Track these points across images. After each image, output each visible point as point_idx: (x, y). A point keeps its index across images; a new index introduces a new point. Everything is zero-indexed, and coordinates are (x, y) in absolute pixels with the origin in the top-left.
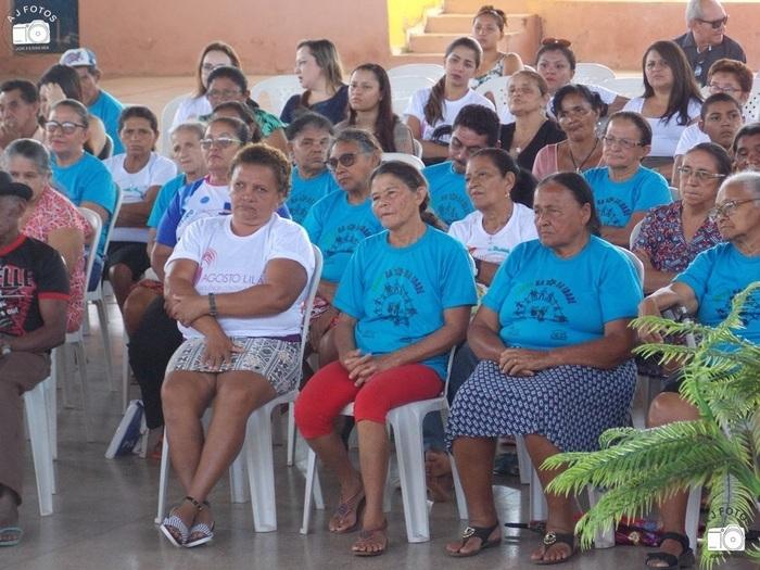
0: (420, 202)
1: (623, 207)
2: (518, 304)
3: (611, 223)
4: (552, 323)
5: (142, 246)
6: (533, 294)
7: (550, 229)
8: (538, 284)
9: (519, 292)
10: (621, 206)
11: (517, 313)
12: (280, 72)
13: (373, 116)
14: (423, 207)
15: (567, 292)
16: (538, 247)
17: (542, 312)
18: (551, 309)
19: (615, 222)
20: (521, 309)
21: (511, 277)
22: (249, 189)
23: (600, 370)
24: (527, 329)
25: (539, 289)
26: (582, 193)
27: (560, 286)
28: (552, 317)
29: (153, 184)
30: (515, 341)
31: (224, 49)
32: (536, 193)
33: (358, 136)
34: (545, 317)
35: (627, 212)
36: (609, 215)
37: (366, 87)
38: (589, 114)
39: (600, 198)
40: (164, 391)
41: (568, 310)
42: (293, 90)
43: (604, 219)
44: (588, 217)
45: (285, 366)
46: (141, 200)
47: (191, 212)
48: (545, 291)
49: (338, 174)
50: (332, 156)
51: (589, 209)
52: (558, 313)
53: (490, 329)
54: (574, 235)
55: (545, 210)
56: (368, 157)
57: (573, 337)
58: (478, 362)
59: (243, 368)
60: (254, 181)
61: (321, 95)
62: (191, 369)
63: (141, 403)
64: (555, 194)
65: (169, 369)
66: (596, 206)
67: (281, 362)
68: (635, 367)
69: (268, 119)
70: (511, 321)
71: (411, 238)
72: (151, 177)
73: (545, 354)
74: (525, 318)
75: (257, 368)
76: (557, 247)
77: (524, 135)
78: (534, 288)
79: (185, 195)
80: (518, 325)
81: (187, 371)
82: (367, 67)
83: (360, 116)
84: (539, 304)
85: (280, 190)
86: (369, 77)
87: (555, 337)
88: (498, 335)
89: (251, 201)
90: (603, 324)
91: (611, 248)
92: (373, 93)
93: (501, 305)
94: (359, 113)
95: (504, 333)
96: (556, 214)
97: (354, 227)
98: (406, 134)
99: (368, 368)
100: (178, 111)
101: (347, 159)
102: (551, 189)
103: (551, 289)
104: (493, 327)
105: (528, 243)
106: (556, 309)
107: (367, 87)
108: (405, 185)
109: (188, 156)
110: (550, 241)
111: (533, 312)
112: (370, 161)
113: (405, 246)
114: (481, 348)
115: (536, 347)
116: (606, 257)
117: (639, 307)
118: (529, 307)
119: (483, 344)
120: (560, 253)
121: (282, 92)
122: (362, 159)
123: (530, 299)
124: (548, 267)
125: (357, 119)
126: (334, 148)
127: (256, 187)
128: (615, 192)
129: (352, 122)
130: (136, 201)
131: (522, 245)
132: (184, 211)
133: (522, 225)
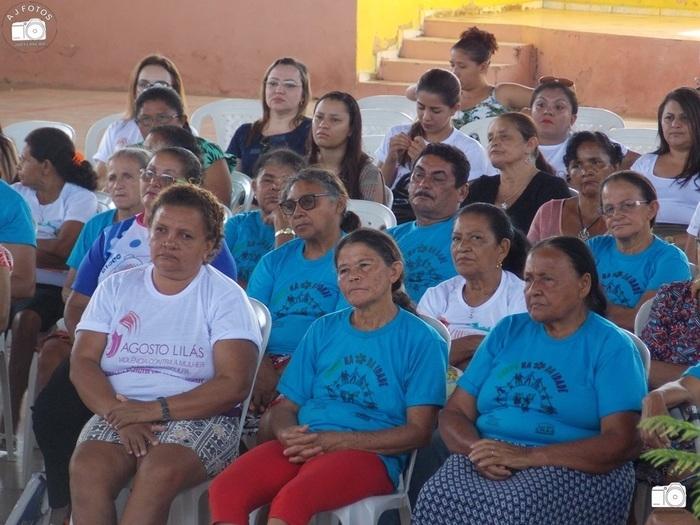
0: (394, 279)
1: (633, 283)
2: (500, 389)
3: (618, 302)
4: (538, 413)
5: (56, 291)
6: (518, 378)
7: (543, 300)
8: (524, 366)
9: (502, 376)
10: (631, 282)
11: (498, 399)
12: (225, 94)
13: (339, 154)
14: (396, 286)
15: (557, 379)
16: (526, 323)
17: (527, 400)
18: (538, 398)
19: (623, 301)
20: (503, 396)
21: (493, 356)
22: (171, 234)
23: (590, 475)
24: (508, 418)
25: (525, 373)
26: (583, 262)
27: (550, 370)
28: (539, 407)
29: (68, 218)
30: (492, 433)
31: (163, 64)
32: (529, 257)
33: (323, 176)
34: (531, 405)
35: (637, 289)
36: (616, 292)
37: (334, 119)
38: (606, 168)
39: (605, 272)
40: (73, 464)
41: (558, 400)
42: (242, 116)
43: (609, 296)
44: (587, 290)
45: (220, 442)
46: (54, 237)
47: (119, 256)
48: (531, 375)
49: (295, 218)
50: (289, 197)
51: (590, 282)
52: (546, 402)
53: (465, 415)
54: (570, 311)
55: (537, 278)
56: (332, 202)
57: (562, 432)
58: (448, 454)
59: (169, 440)
60: (177, 225)
61: (279, 126)
62: (108, 440)
63: (45, 477)
64: (551, 260)
65: (82, 438)
66: (601, 280)
67: (215, 438)
68: (633, 472)
69: (209, 149)
70: (491, 408)
71: (379, 321)
72: (66, 210)
73: (527, 451)
74: (505, 406)
75: (187, 441)
76: (549, 323)
77: (512, 188)
78: (520, 370)
79: (111, 236)
80: (498, 414)
81: (103, 442)
82: (336, 96)
83: (323, 154)
84: (525, 390)
85: (208, 238)
86: (339, 109)
87: (540, 430)
88: (474, 423)
89: (174, 249)
90: (600, 420)
91: (613, 329)
92: (342, 127)
93: (479, 389)
94: (323, 150)
95: (482, 422)
96: (550, 284)
97: (309, 284)
98: (376, 178)
99: (313, 448)
100: (107, 133)
101: (308, 201)
102: (546, 254)
103: (539, 374)
104: (468, 413)
105: (515, 317)
106: (544, 398)
107: (336, 120)
108: (380, 259)
109: (124, 187)
110: (540, 314)
111: (517, 400)
112: (334, 207)
113: (370, 329)
114: (453, 439)
115: (518, 442)
116: (606, 338)
117: (643, 402)
118: (512, 393)
119: (454, 434)
120: (552, 328)
121: (229, 118)
122: (325, 204)
123: (514, 384)
124: (538, 347)
125: (319, 156)
126: (292, 188)
127: (180, 233)
128: (624, 265)
129: (313, 161)
130: (49, 237)
131: (507, 318)
132: (109, 255)
133: (510, 297)
